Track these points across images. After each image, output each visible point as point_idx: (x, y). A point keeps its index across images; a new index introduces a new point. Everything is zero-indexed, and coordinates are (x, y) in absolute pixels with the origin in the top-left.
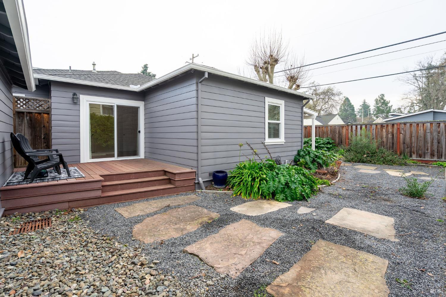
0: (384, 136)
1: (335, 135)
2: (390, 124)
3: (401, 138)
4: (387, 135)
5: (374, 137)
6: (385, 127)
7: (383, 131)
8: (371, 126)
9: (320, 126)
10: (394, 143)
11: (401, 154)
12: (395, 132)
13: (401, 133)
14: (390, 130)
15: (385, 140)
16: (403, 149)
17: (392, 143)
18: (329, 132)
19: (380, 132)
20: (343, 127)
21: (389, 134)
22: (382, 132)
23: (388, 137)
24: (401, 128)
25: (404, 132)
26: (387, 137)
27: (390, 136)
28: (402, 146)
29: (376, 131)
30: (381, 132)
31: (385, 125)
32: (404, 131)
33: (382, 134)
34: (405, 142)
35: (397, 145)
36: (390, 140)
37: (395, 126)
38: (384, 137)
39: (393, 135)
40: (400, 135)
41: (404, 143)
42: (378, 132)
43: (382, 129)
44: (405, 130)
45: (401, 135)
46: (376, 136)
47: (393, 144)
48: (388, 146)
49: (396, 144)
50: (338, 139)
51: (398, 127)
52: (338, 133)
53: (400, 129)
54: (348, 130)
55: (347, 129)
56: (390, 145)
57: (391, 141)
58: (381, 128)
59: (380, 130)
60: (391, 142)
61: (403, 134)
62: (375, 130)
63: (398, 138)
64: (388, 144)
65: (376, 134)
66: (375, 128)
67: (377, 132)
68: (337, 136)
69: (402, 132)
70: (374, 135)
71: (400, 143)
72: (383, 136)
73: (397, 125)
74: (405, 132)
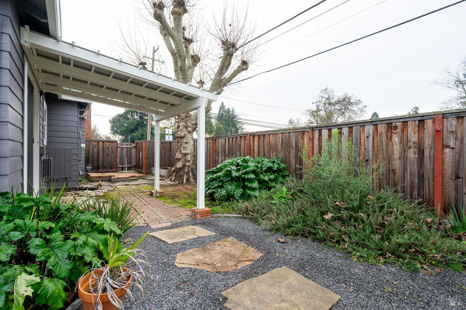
0: (397, 153)
1: (290, 153)
2: (412, 119)
3: (447, 160)
4: (404, 151)
5: (371, 156)
6: (399, 130)
7: (393, 140)
8: (362, 128)
9: (265, 133)
10: (426, 176)
11: (446, 210)
12: (428, 142)
13: (448, 147)
14: (413, 137)
15: (397, 164)
16: (452, 194)
17: (419, 177)
18: (279, 145)
19: (384, 143)
20: (303, 133)
21: (410, 148)
22: (391, 144)
23: (407, 157)
24: (445, 129)
25: (458, 143)
26: (404, 158)
27: (412, 154)
28: (450, 186)
29: (375, 142)
30: (387, 144)
31: (398, 124)
32: (456, 139)
33: (390, 147)
34: (461, 175)
35: (434, 180)
36: (413, 167)
37: (429, 124)
38: (395, 156)
39: (421, 152)
40: (443, 153)
41: (457, 177)
42: (379, 144)
43: (389, 135)
44: (459, 134)
45: (447, 150)
46: (376, 156)
47: (421, 177)
48: (407, 184)
49: (431, 179)
50: (294, 161)
51: (438, 127)
52: (294, 147)
53: (445, 132)
54: (312, 140)
55: (310, 138)
56: (412, 181)
57: (415, 168)
58: (387, 132)
59: (384, 139)
60: (417, 173)
61: (453, 148)
62: (371, 137)
63: (438, 160)
64: (408, 177)
65: (376, 150)
66: (371, 133)
67: (376, 145)
68: (293, 153)
69: (452, 144)
70: (368, 152)
71: (443, 177)
72: (393, 153)
73: (434, 122)
74: (462, 143)
